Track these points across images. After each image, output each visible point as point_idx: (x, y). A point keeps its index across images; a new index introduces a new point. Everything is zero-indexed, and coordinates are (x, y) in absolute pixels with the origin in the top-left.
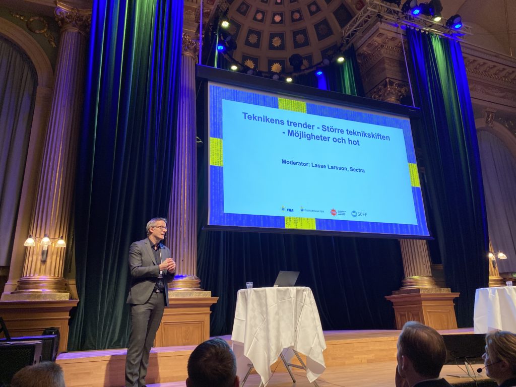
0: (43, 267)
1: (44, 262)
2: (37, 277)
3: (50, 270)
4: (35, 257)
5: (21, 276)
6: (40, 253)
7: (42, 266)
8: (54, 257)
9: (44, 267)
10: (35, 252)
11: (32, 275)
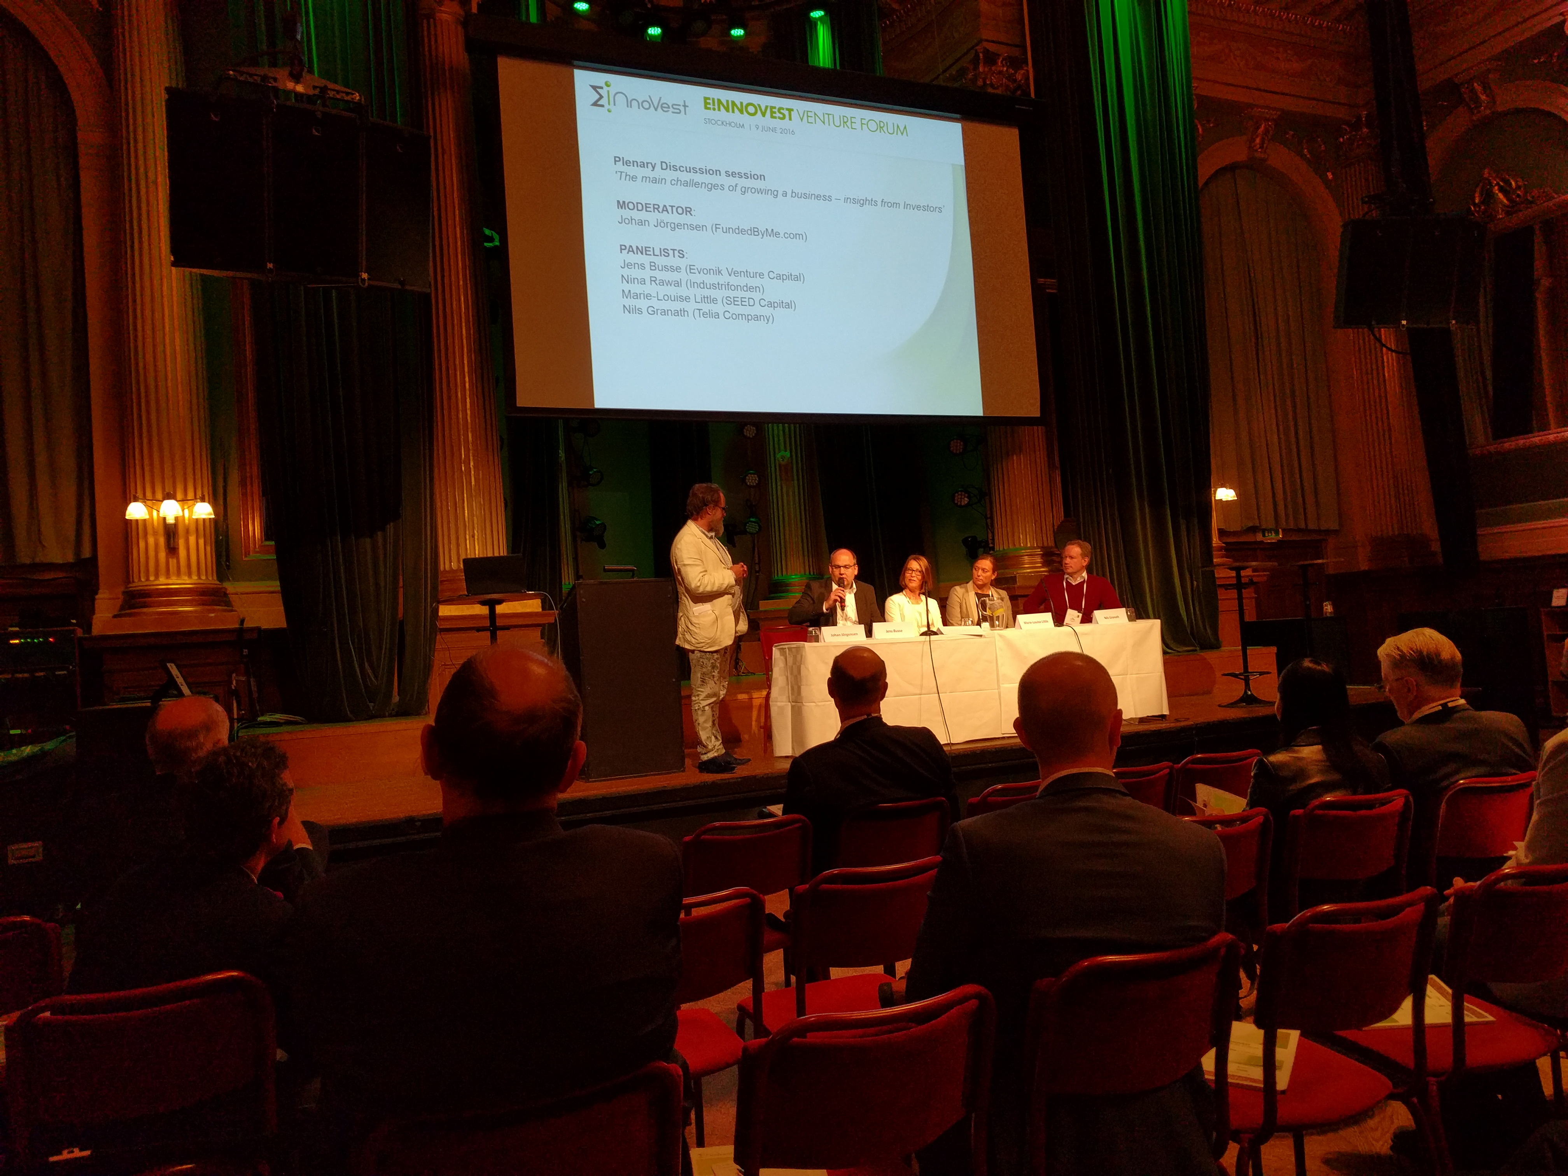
0: (173, 562)
1: (172, 550)
2: (163, 582)
3: (189, 566)
4: (151, 540)
5: (128, 578)
6: (161, 531)
7: (170, 560)
8: (192, 539)
9: (175, 561)
10: (150, 531)
11: (152, 578)
